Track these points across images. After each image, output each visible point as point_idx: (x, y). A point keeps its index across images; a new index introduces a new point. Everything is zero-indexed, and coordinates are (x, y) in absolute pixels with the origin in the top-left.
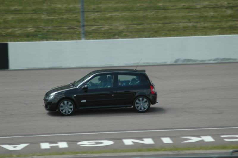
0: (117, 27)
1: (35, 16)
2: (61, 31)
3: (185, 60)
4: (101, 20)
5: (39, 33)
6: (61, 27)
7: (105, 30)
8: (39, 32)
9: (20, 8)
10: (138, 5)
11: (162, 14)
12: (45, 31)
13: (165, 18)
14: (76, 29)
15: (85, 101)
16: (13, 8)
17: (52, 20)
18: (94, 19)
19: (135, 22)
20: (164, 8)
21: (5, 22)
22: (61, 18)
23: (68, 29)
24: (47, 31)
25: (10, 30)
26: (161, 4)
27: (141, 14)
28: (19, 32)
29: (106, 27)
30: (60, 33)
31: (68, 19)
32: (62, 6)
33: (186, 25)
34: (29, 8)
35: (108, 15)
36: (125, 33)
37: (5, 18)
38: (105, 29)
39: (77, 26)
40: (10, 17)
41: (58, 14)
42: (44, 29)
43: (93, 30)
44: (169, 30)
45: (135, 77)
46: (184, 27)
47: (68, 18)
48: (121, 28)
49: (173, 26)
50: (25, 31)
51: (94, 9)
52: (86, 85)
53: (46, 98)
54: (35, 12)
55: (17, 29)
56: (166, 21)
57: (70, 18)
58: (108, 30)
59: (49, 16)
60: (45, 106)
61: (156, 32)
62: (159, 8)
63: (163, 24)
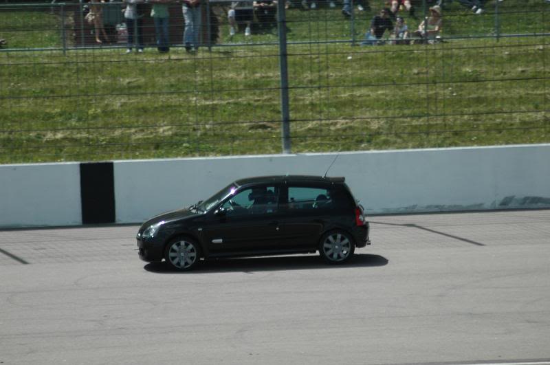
0: (367, 123)
1: (175, 100)
2: (235, 133)
3: (526, 198)
4: (329, 106)
5: (186, 139)
6: (236, 125)
7: (338, 130)
8: (183, 135)
9: (142, 80)
10: (416, 71)
11: (471, 91)
12: (199, 133)
13: (479, 100)
14: (269, 127)
15: (220, 241)
16: (125, 81)
17: (214, 108)
18: (313, 105)
19: (407, 112)
20: (476, 79)
21: (107, 113)
22: (236, 104)
23: (252, 128)
24: (205, 134)
25: (117, 133)
26: (468, 69)
27: (422, 91)
28: (139, 136)
29: (341, 123)
30: (233, 138)
31: (249, 104)
32: (238, 75)
33: (529, 116)
34: (159, 80)
35: (345, 95)
36: (383, 138)
37: (107, 105)
38: (338, 126)
39: (272, 121)
40: (117, 103)
41: (228, 94)
42: (194, 130)
43: (310, 129)
44: (488, 130)
45: (324, 192)
46: (523, 123)
47: (252, 102)
48: (375, 125)
49: (498, 121)
50: (151, 133)
51: (311, 81)
52: (222, 207)
53: (141, 235)
54: (175, 89)
55: (133, 130)
56: (481, 108)
57: (256, 104)
58: (345, 130)
59: (206, 99)
60: (139, 251)
61: (456, 134)
62: (466, 79)
63: (474, 114)
